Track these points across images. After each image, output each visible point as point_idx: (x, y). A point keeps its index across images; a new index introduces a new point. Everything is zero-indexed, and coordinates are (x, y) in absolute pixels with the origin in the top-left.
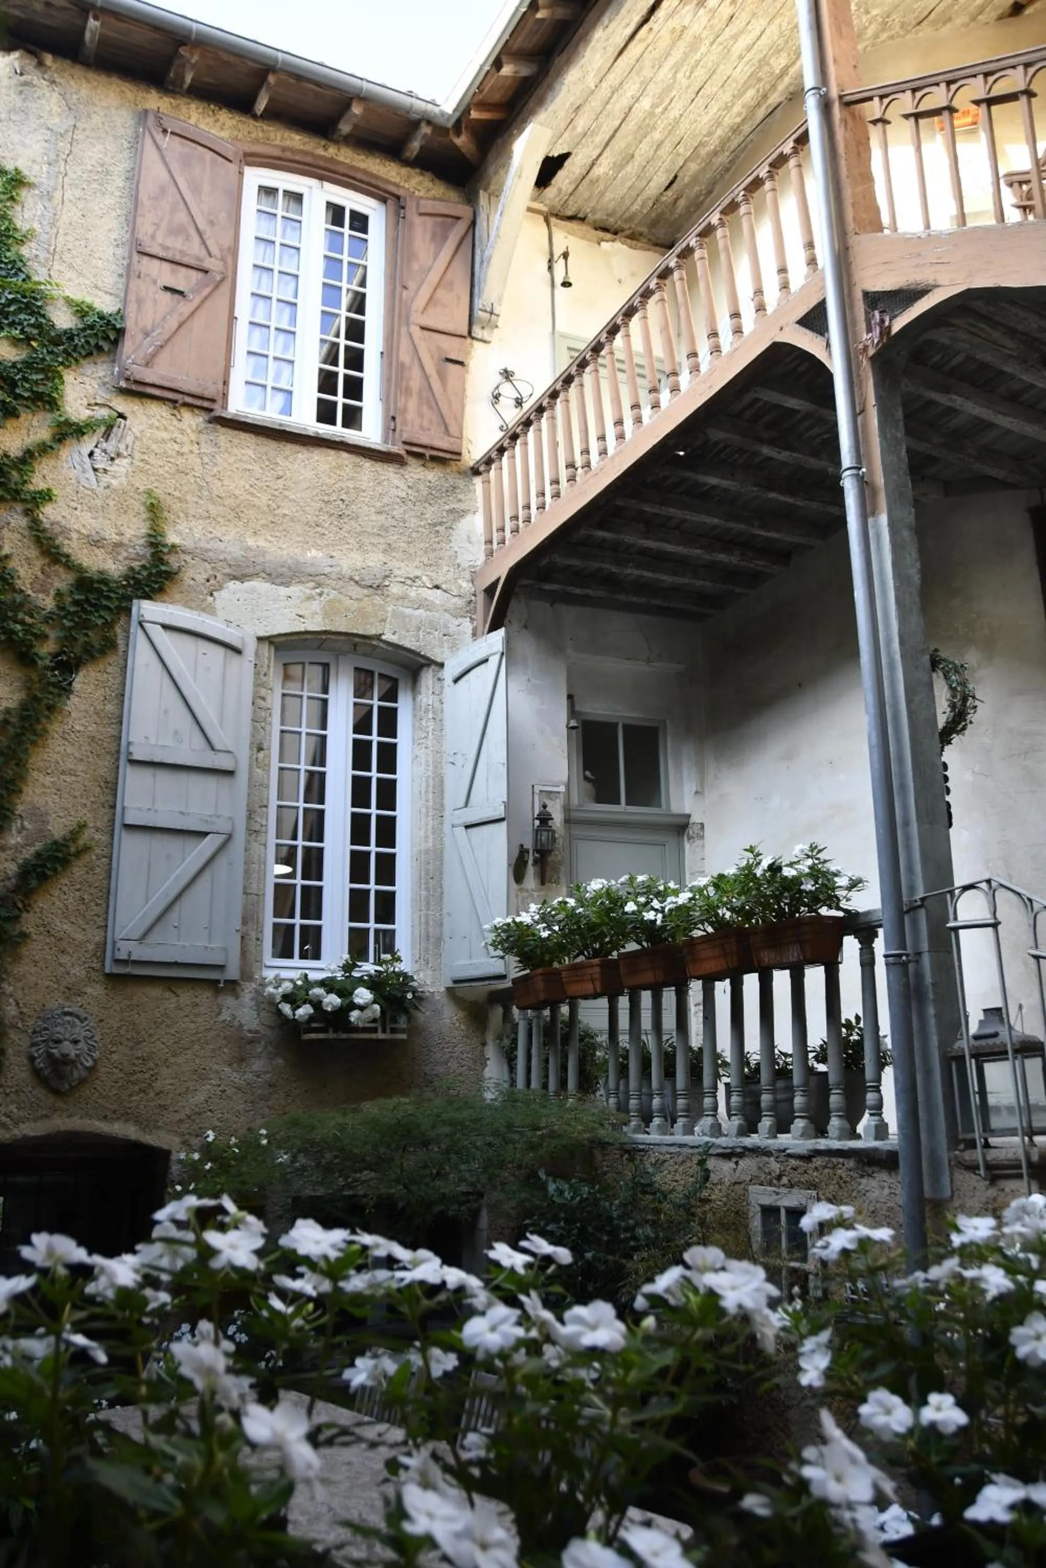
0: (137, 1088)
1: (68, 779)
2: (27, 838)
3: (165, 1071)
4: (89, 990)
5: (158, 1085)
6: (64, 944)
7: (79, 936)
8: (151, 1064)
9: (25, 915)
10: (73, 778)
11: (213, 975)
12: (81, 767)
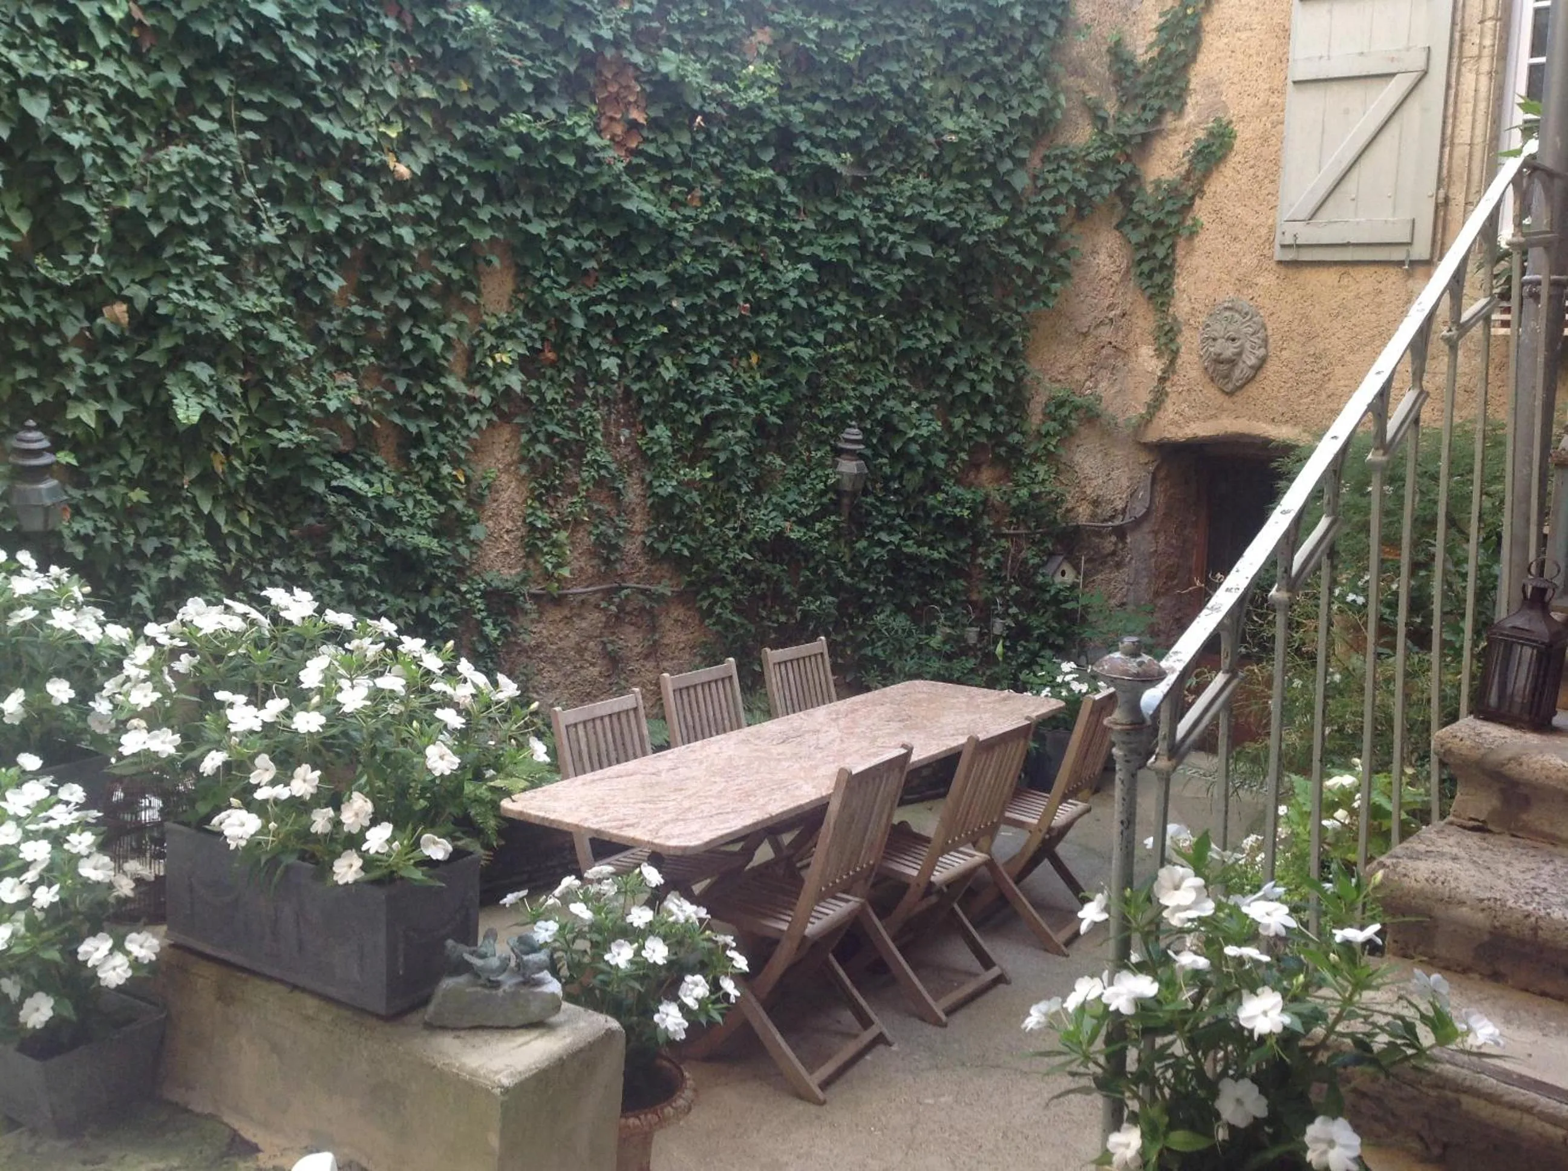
0: (1307, 390)
1: (1244, 35)
2: (1199, 115)
3: (1339, 371)
4: (1261, 280)
5: (1331, 386)
6: (1236, 231)
7: (1252, 221)
8: (1324, 363)
9: (1197, 201)
10: (1249, 33)
11: (1398, 255)
12: (1257, 18)
